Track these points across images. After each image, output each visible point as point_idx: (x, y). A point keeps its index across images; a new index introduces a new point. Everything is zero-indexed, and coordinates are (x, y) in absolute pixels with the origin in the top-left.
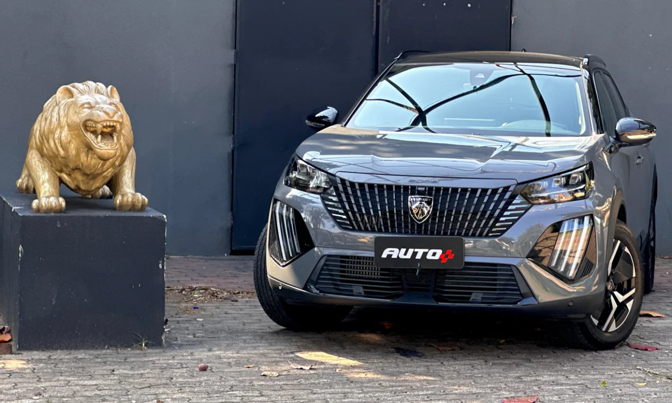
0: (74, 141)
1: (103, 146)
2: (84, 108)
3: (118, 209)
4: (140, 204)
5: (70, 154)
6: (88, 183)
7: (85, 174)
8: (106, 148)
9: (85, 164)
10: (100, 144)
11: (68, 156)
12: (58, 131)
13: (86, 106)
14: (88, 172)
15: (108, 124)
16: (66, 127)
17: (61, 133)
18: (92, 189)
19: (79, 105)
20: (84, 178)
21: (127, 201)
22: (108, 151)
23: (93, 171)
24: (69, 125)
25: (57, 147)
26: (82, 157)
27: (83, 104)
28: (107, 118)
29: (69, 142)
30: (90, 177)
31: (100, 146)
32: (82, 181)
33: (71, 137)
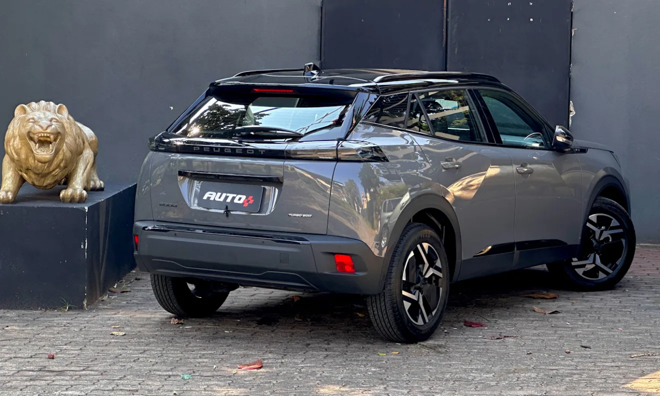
0: (23, 148)
1: (39, 152)
2: (29, 122)
3: (62, 201)
4: (78, 198)
5: (21, 158)
6: (39, 180)
7: (35, 174)
8: (43, 153)
9: (33, 165)
10: (38, 151)
11: (20, 158)
12: (12, 141)
13: (31, 120)
14: (37, 172)
15: (43, 135)
16: (18, 137)
17: (14, 141)
18: (44, 185)
19: (26, 120)
20: (36, 177)
21: (67, 195)
22: (44, 156)
23: (40, 171)
24: (19, 136)
25: (12, 153)
26: (30, 160)
27: (29, 119)
28: (41, 130)
29: (21, 148)
30: (40, 176)
31: (38, 152)
32: (35, 178)
33: (21, 145)
